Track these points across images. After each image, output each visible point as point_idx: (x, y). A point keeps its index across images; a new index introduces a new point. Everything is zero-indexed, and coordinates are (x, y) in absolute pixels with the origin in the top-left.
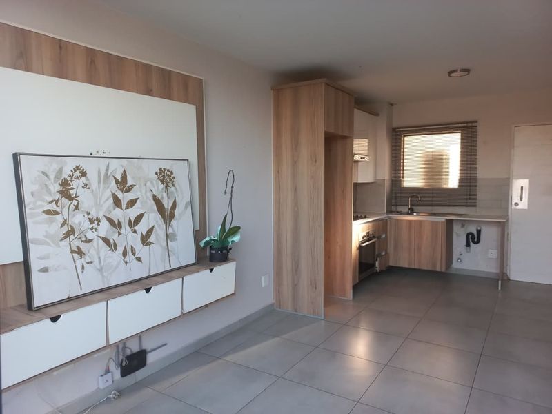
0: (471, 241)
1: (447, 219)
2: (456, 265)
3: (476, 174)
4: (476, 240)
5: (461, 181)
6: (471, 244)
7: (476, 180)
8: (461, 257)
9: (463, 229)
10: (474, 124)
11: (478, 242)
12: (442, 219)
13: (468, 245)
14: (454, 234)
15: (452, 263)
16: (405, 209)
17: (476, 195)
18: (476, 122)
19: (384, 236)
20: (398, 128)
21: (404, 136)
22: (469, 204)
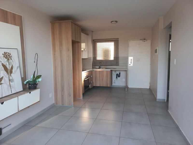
1: (111, 70)
2: (113, 84)
3: (119, 55)
5: (114, 58)
6: (118, 77)
7: (119, 57)
8: (115, 82)
9: (115, 73)
12: (109, 70)
13: (117, 78)
14: (113, 74)
16: (98, 67)
17: (119, 62)
18: (118, 39)
19: (92, 76)
20: (95, 40)
21: (97, 43)
22: (117, 65)
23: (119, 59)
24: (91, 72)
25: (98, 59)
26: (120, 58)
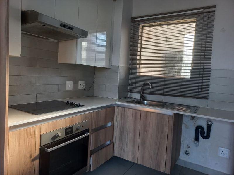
0: (200, 135)
2: (183, 157)
3: (210, 64)
4: (205, 135)
6: (200, 138)
7: (209, 71)
8: (189, 150)
9: (192, 121)
10: (211, 10)
11: (207, 137)
13: (197, 139)
14: (183, 126)
15: (179, 155)
16: (137, 96)
17: (208, 87)
18: (214, 7)
19: (109, 125)
20: (138, 18)
21: (143, 27)
22: (200, 96)
23: (209, 78)
24: (108, 109)
25: (142, 74)
26: (213, 74)
